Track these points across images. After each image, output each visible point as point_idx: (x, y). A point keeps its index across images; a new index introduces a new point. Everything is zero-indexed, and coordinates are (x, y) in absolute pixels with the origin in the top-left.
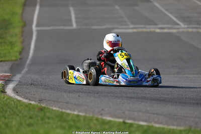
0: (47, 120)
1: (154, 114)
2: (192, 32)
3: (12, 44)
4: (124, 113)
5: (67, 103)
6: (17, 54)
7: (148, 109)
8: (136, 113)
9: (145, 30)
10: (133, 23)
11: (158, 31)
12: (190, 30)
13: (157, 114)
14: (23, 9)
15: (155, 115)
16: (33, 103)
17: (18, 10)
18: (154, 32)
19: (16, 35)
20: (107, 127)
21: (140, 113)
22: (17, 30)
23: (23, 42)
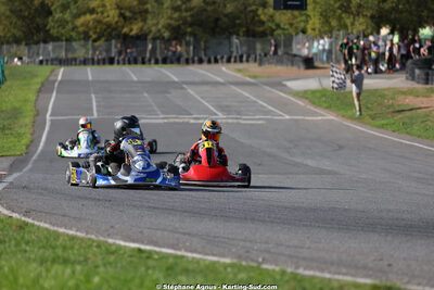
0: (24, 246)
1: (184, 234)
2: (232, 124)
3: (20, 135)
4: (141, 232)
5: (64, 216)
6: (24, 147)
7: (177, 225)
8: (159, 233)
9: (177, 120)
10: (163, 113)
11: (192, 121)
12: (230, 121)
13: (189, 234)
14: (38, 96)
15: (187, 237)
16: (15, 215)
17: (32, 97)
18: (188, 123)
19: (26, 125)
20: (112, 258)
21: (166, 233)
22: (28, 120)
23: (32, 134)
